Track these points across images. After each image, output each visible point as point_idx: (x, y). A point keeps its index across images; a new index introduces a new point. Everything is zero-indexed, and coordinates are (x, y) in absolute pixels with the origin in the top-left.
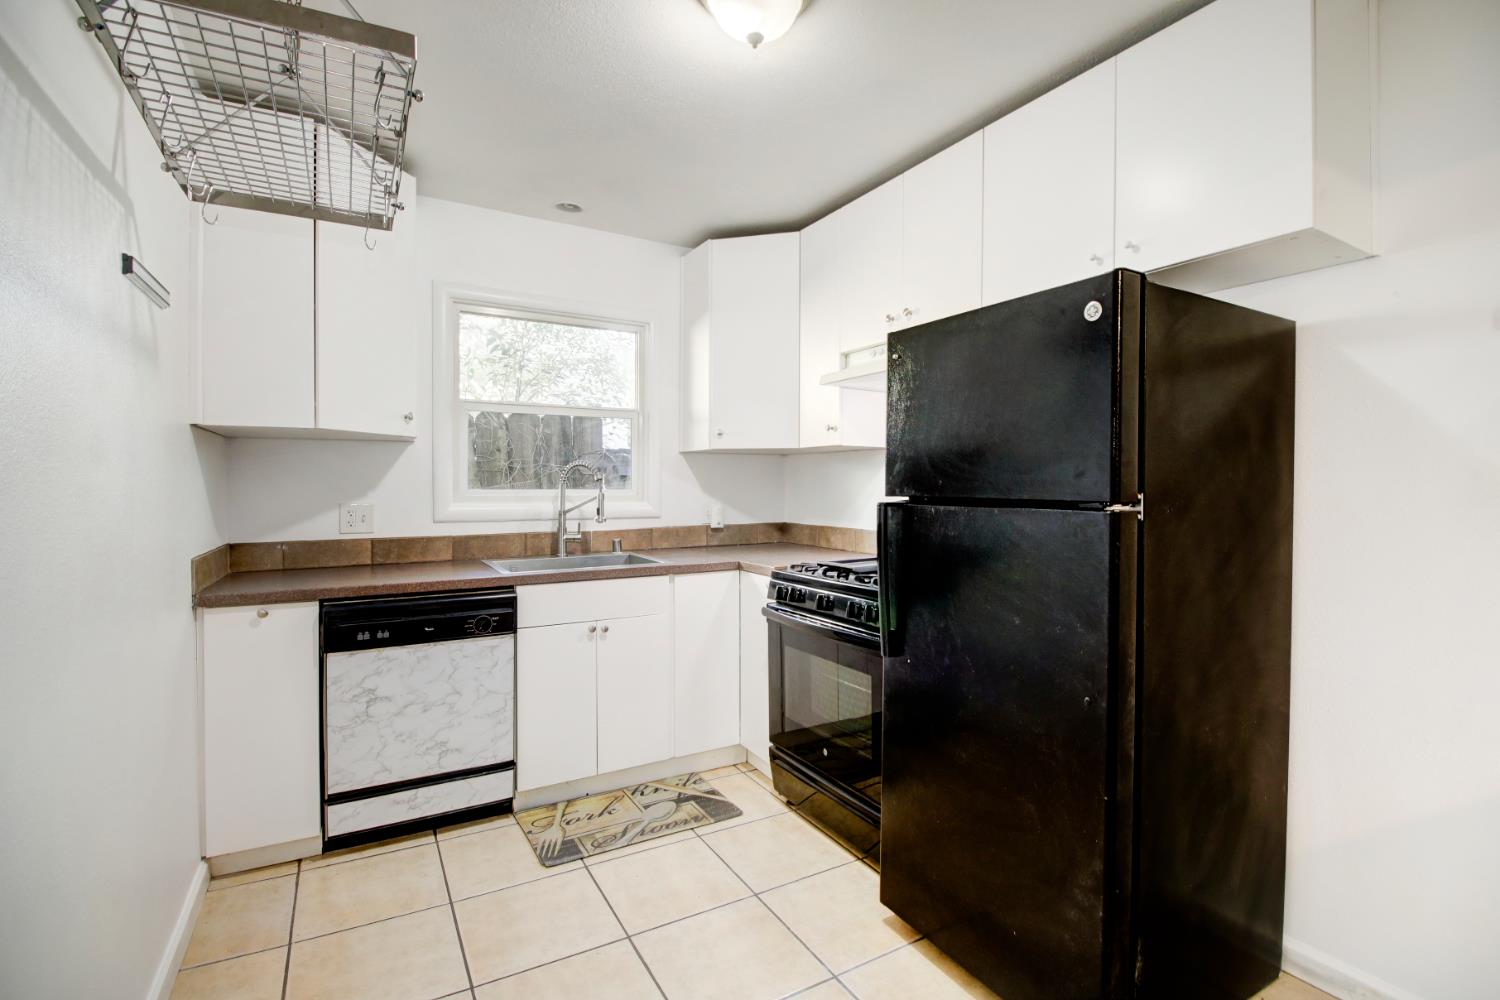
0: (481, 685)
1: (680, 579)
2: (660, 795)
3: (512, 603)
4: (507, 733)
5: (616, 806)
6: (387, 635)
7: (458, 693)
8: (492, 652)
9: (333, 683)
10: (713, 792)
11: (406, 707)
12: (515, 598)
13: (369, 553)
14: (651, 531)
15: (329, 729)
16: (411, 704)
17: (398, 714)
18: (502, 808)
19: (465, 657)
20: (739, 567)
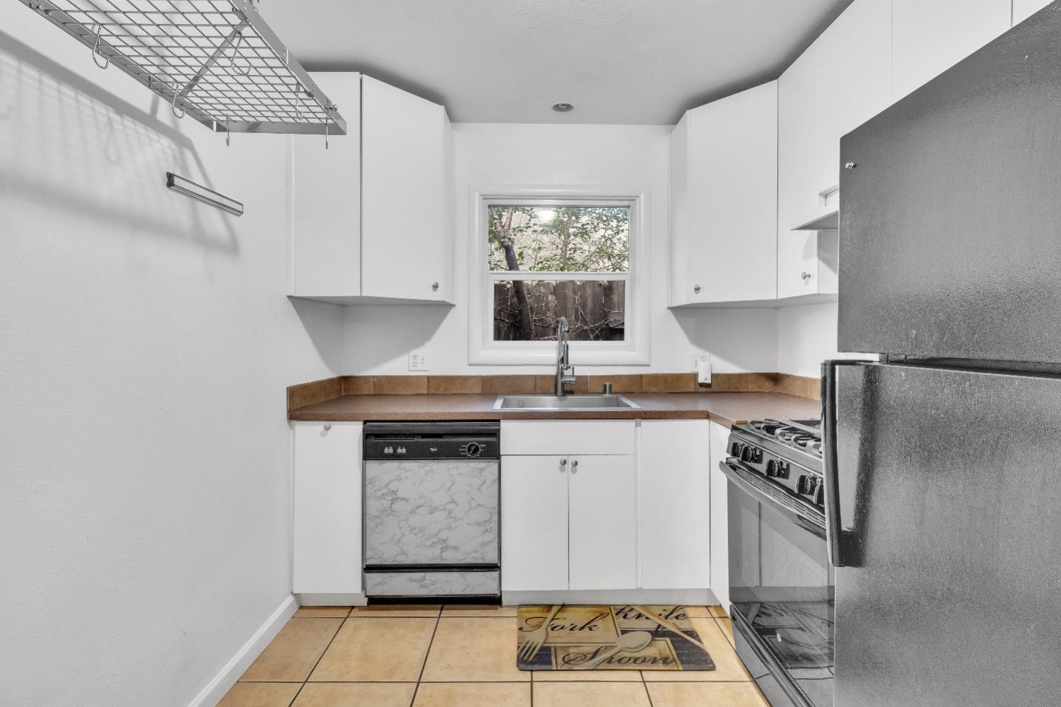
0: (473, 499)
1: (646, 424)
2: (642, 623)
3: (496, 434)
4: (492, 541)
5: (598, 622)
6: (404, 451)
7: (455, 502)
8: (481, 473)
9: (371, 483)
10: (692, 633)
11: (417, 507)
12: (499, 430)
13: (426, 386)
14: (641, 376)
15: (367, 516)
16: (421, 506)
17: (413, 512)
18: (493, 601)
19: (460, 474)
20: (707, 416)
